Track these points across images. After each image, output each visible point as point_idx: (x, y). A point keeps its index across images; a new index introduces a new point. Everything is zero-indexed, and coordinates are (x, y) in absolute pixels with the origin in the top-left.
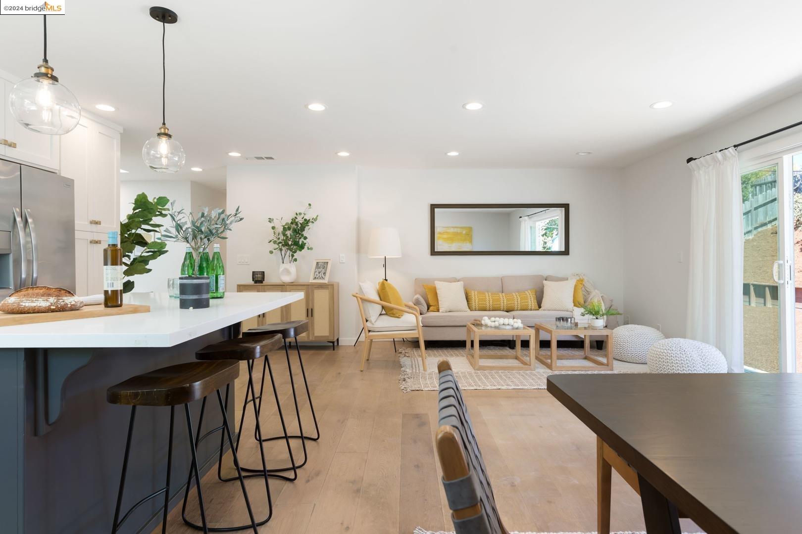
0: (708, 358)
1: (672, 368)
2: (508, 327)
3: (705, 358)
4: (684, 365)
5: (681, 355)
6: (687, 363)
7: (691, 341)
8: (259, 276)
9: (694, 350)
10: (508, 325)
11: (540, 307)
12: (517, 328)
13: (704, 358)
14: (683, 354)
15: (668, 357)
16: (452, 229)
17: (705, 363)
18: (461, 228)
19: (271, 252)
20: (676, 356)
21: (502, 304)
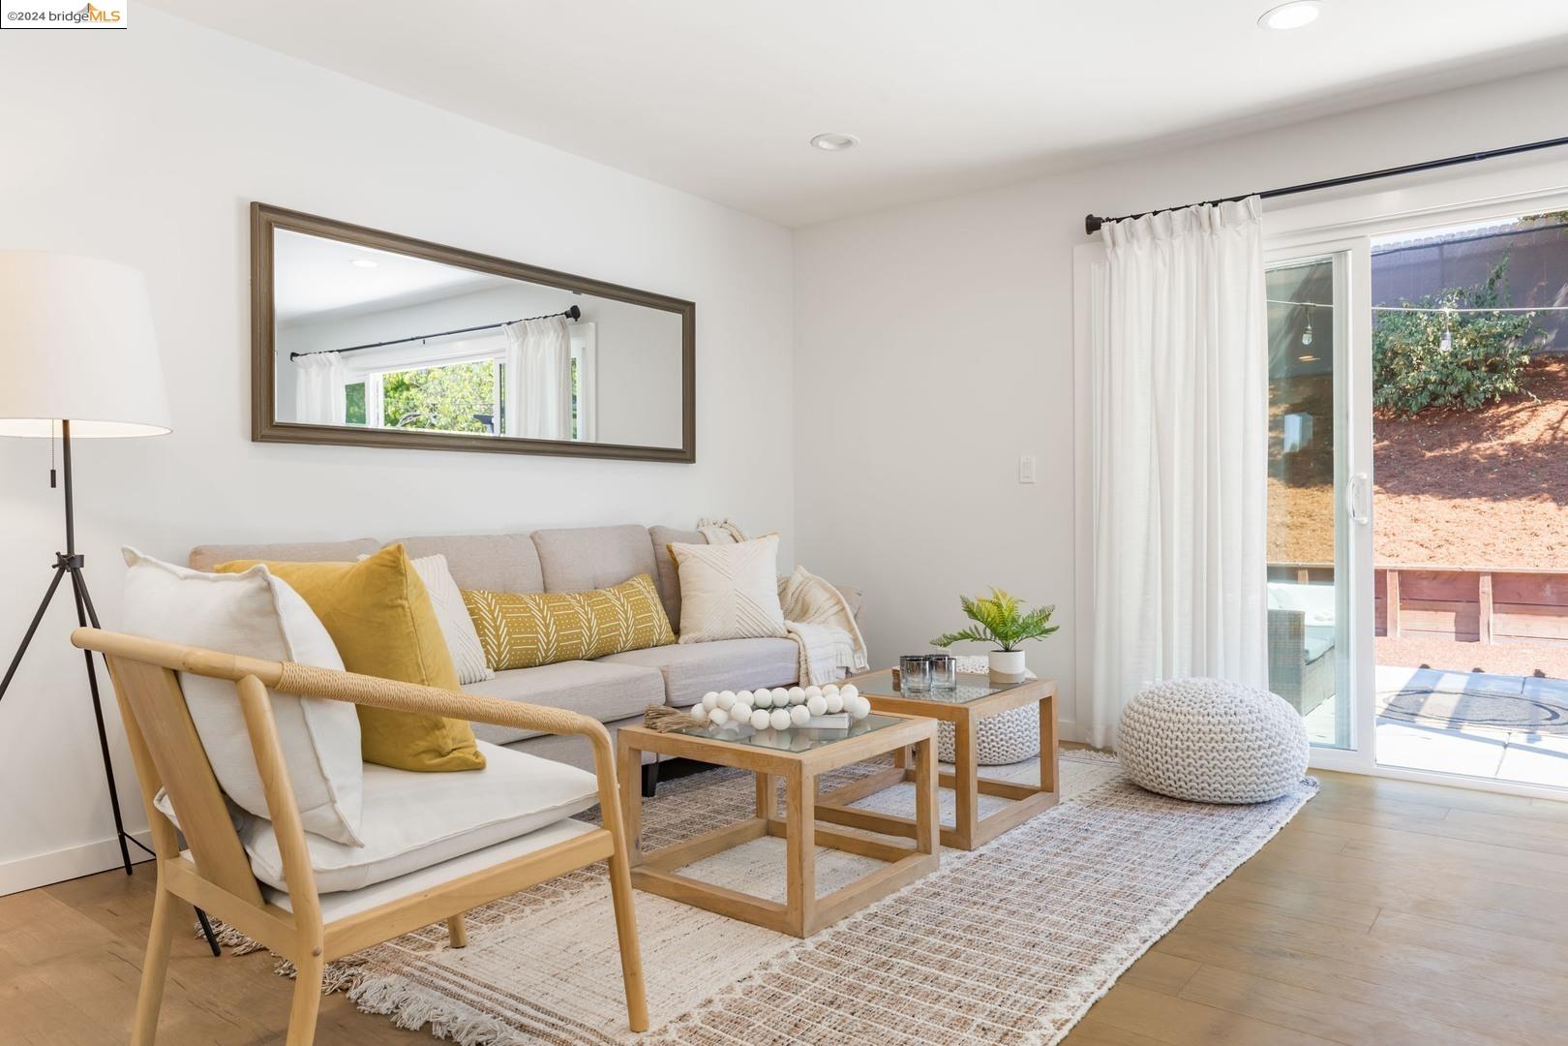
11: (678, 631)
21: (542, 637)
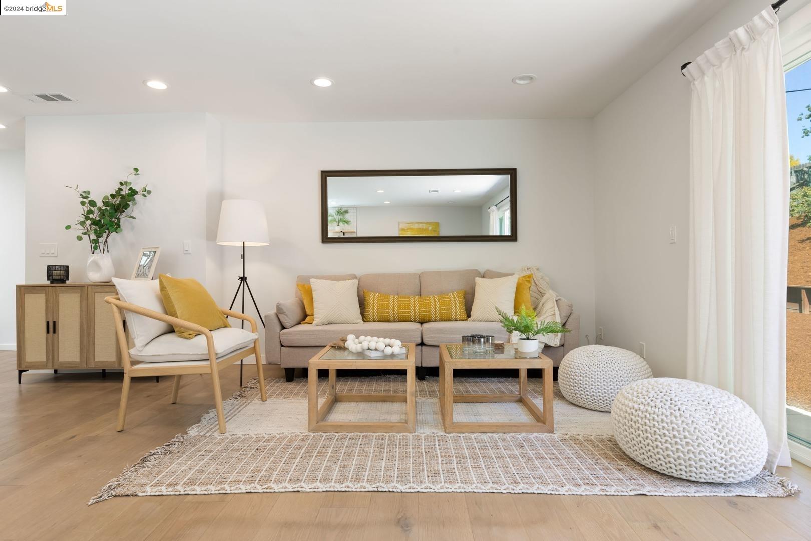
0: (729, 426)
1: (656, 443)
2: (373, 354)
3: (723, 426)
4: (678, 440)
5: (673, 419)
6: (685, 437)
7: (693, 384)
8: (57, 274)
9: (700, 408)
10: (376, 349)
11: (469, 316)
12: (393, 356)
13: (720, 426)
14: (676, 417)
15: (647, 422)
16: (417, 224)
17: (723, 438)
18: (427, 223)
19: (79, 238)
20: (662, 420)
21: (412, 312)
